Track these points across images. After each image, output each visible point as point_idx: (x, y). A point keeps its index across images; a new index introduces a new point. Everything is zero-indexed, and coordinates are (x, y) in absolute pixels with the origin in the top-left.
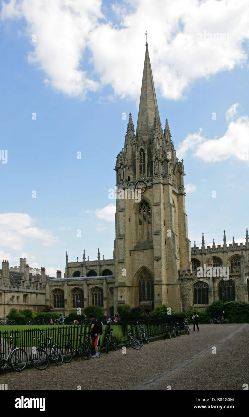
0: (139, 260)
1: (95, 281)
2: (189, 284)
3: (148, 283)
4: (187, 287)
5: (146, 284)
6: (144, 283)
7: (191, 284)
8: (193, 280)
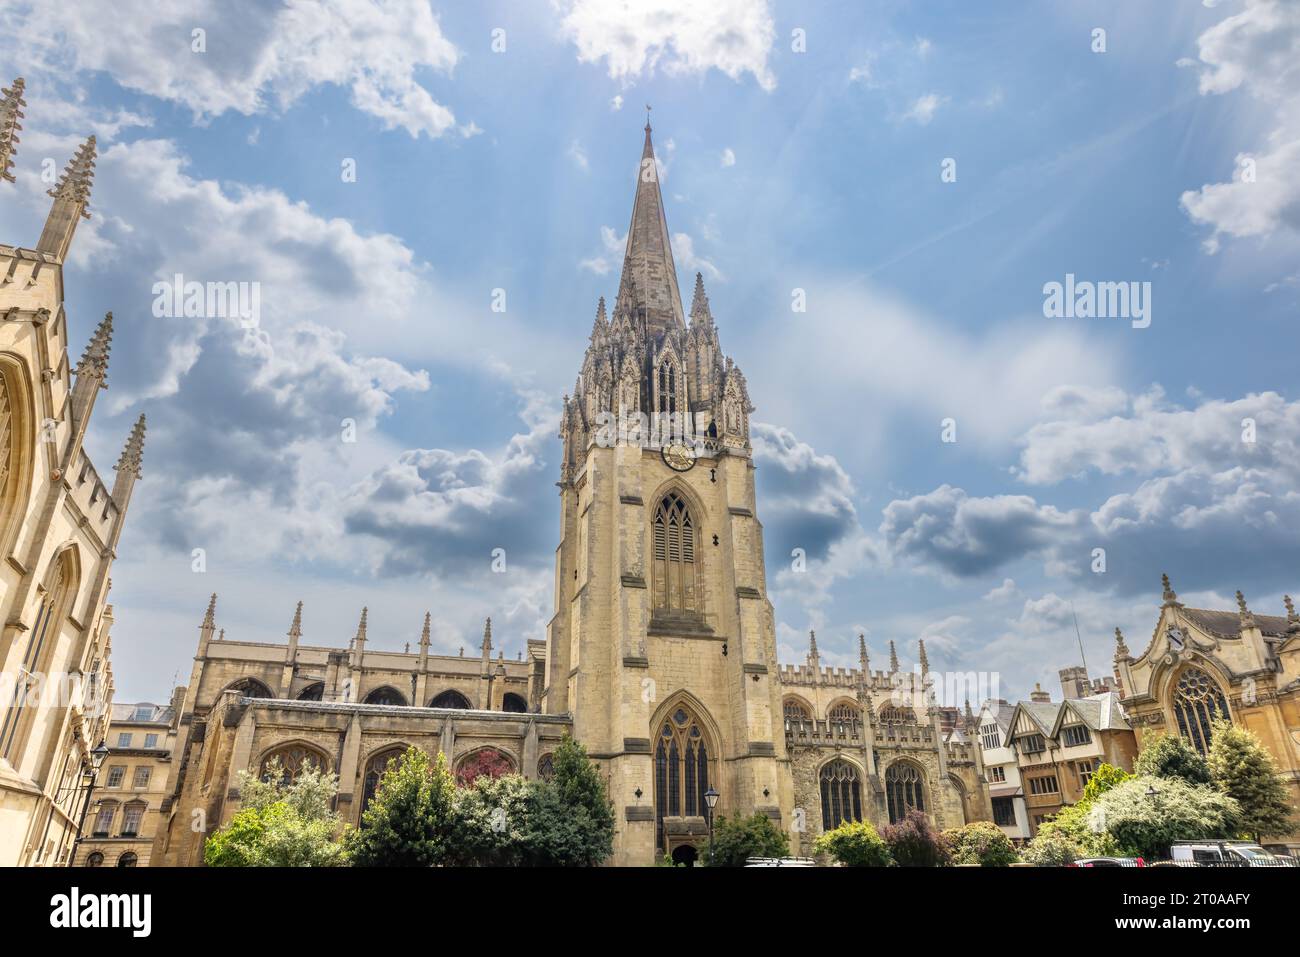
0: (669, 668)
1: (487, 724)
2: (811, 766)
3: (690, 751)
4: (806, 773)
5: (682, 754)
6: (674, 751)
7: (816, 765)
8: (820, 753)
